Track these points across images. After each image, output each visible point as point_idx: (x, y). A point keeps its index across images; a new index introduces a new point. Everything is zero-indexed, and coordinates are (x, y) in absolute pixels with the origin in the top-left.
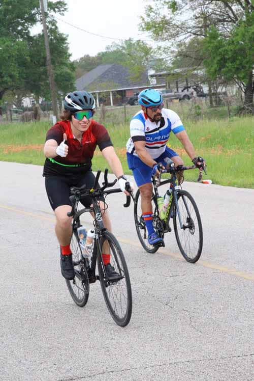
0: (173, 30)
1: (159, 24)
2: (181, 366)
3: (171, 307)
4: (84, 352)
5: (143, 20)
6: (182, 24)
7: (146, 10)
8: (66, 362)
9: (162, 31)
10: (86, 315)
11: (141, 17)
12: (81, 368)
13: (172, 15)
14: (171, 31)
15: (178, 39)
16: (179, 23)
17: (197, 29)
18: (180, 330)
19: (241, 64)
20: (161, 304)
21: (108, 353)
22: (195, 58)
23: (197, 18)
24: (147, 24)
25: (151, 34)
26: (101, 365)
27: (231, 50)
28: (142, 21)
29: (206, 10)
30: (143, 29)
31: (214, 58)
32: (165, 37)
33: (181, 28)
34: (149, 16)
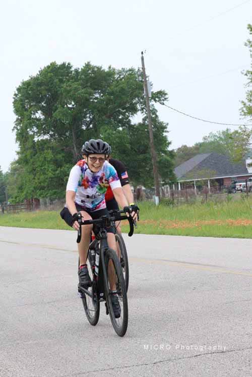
5: (245, 105)
7: (248, 96)
11: (243, 102)
28: (243, 106)
30: (245, 113)
34: (250, 101)
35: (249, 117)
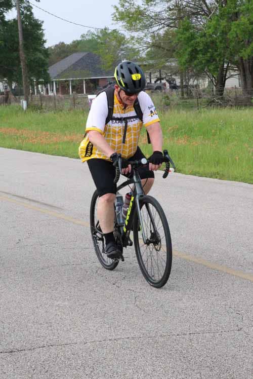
0: (147, 21)
1: (133, 14)
2: (120, 342)
3: (118, 287)
4: (27, 326)
5: (117, 9)
6: (156, 15)
8: (8, 335)
9: (136, 21)
10: (34, 291)
11: (116, 7)
12: (22, 342)
13: (146, 6)
14: (145, 22)
15: (151, 30)
16: (153, 14)
17: (171, 21)
18: (124, 309)
19: (211, 56)
20: (109, 283)
21: (50, 328)
22: (167, 50)
23: (170, 10)
24: (121, 14)
25: (125, 24)
26: (42, 340)
27: (203, 42)
28: (115, 11)
29: (180, 3)
30: (117, 18)
31: (186, 50)
32: (139, 27)
33: (155, 19)
34: (123, 6)
35: (121, 23)
